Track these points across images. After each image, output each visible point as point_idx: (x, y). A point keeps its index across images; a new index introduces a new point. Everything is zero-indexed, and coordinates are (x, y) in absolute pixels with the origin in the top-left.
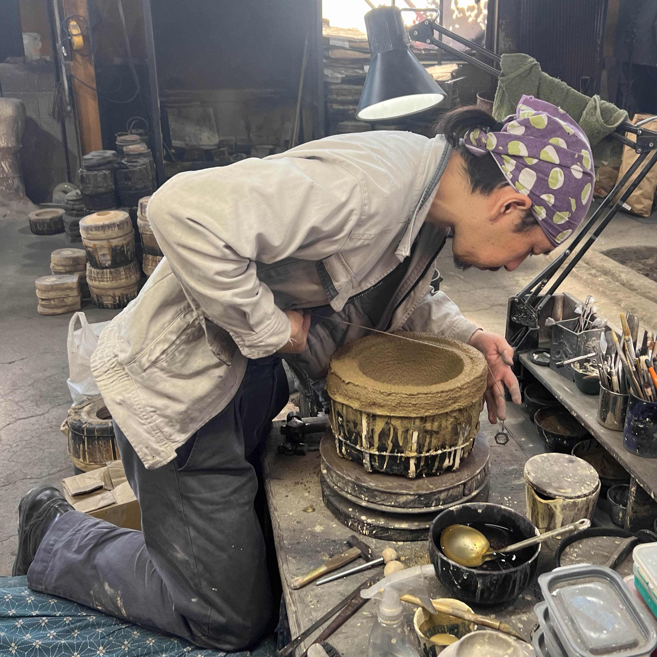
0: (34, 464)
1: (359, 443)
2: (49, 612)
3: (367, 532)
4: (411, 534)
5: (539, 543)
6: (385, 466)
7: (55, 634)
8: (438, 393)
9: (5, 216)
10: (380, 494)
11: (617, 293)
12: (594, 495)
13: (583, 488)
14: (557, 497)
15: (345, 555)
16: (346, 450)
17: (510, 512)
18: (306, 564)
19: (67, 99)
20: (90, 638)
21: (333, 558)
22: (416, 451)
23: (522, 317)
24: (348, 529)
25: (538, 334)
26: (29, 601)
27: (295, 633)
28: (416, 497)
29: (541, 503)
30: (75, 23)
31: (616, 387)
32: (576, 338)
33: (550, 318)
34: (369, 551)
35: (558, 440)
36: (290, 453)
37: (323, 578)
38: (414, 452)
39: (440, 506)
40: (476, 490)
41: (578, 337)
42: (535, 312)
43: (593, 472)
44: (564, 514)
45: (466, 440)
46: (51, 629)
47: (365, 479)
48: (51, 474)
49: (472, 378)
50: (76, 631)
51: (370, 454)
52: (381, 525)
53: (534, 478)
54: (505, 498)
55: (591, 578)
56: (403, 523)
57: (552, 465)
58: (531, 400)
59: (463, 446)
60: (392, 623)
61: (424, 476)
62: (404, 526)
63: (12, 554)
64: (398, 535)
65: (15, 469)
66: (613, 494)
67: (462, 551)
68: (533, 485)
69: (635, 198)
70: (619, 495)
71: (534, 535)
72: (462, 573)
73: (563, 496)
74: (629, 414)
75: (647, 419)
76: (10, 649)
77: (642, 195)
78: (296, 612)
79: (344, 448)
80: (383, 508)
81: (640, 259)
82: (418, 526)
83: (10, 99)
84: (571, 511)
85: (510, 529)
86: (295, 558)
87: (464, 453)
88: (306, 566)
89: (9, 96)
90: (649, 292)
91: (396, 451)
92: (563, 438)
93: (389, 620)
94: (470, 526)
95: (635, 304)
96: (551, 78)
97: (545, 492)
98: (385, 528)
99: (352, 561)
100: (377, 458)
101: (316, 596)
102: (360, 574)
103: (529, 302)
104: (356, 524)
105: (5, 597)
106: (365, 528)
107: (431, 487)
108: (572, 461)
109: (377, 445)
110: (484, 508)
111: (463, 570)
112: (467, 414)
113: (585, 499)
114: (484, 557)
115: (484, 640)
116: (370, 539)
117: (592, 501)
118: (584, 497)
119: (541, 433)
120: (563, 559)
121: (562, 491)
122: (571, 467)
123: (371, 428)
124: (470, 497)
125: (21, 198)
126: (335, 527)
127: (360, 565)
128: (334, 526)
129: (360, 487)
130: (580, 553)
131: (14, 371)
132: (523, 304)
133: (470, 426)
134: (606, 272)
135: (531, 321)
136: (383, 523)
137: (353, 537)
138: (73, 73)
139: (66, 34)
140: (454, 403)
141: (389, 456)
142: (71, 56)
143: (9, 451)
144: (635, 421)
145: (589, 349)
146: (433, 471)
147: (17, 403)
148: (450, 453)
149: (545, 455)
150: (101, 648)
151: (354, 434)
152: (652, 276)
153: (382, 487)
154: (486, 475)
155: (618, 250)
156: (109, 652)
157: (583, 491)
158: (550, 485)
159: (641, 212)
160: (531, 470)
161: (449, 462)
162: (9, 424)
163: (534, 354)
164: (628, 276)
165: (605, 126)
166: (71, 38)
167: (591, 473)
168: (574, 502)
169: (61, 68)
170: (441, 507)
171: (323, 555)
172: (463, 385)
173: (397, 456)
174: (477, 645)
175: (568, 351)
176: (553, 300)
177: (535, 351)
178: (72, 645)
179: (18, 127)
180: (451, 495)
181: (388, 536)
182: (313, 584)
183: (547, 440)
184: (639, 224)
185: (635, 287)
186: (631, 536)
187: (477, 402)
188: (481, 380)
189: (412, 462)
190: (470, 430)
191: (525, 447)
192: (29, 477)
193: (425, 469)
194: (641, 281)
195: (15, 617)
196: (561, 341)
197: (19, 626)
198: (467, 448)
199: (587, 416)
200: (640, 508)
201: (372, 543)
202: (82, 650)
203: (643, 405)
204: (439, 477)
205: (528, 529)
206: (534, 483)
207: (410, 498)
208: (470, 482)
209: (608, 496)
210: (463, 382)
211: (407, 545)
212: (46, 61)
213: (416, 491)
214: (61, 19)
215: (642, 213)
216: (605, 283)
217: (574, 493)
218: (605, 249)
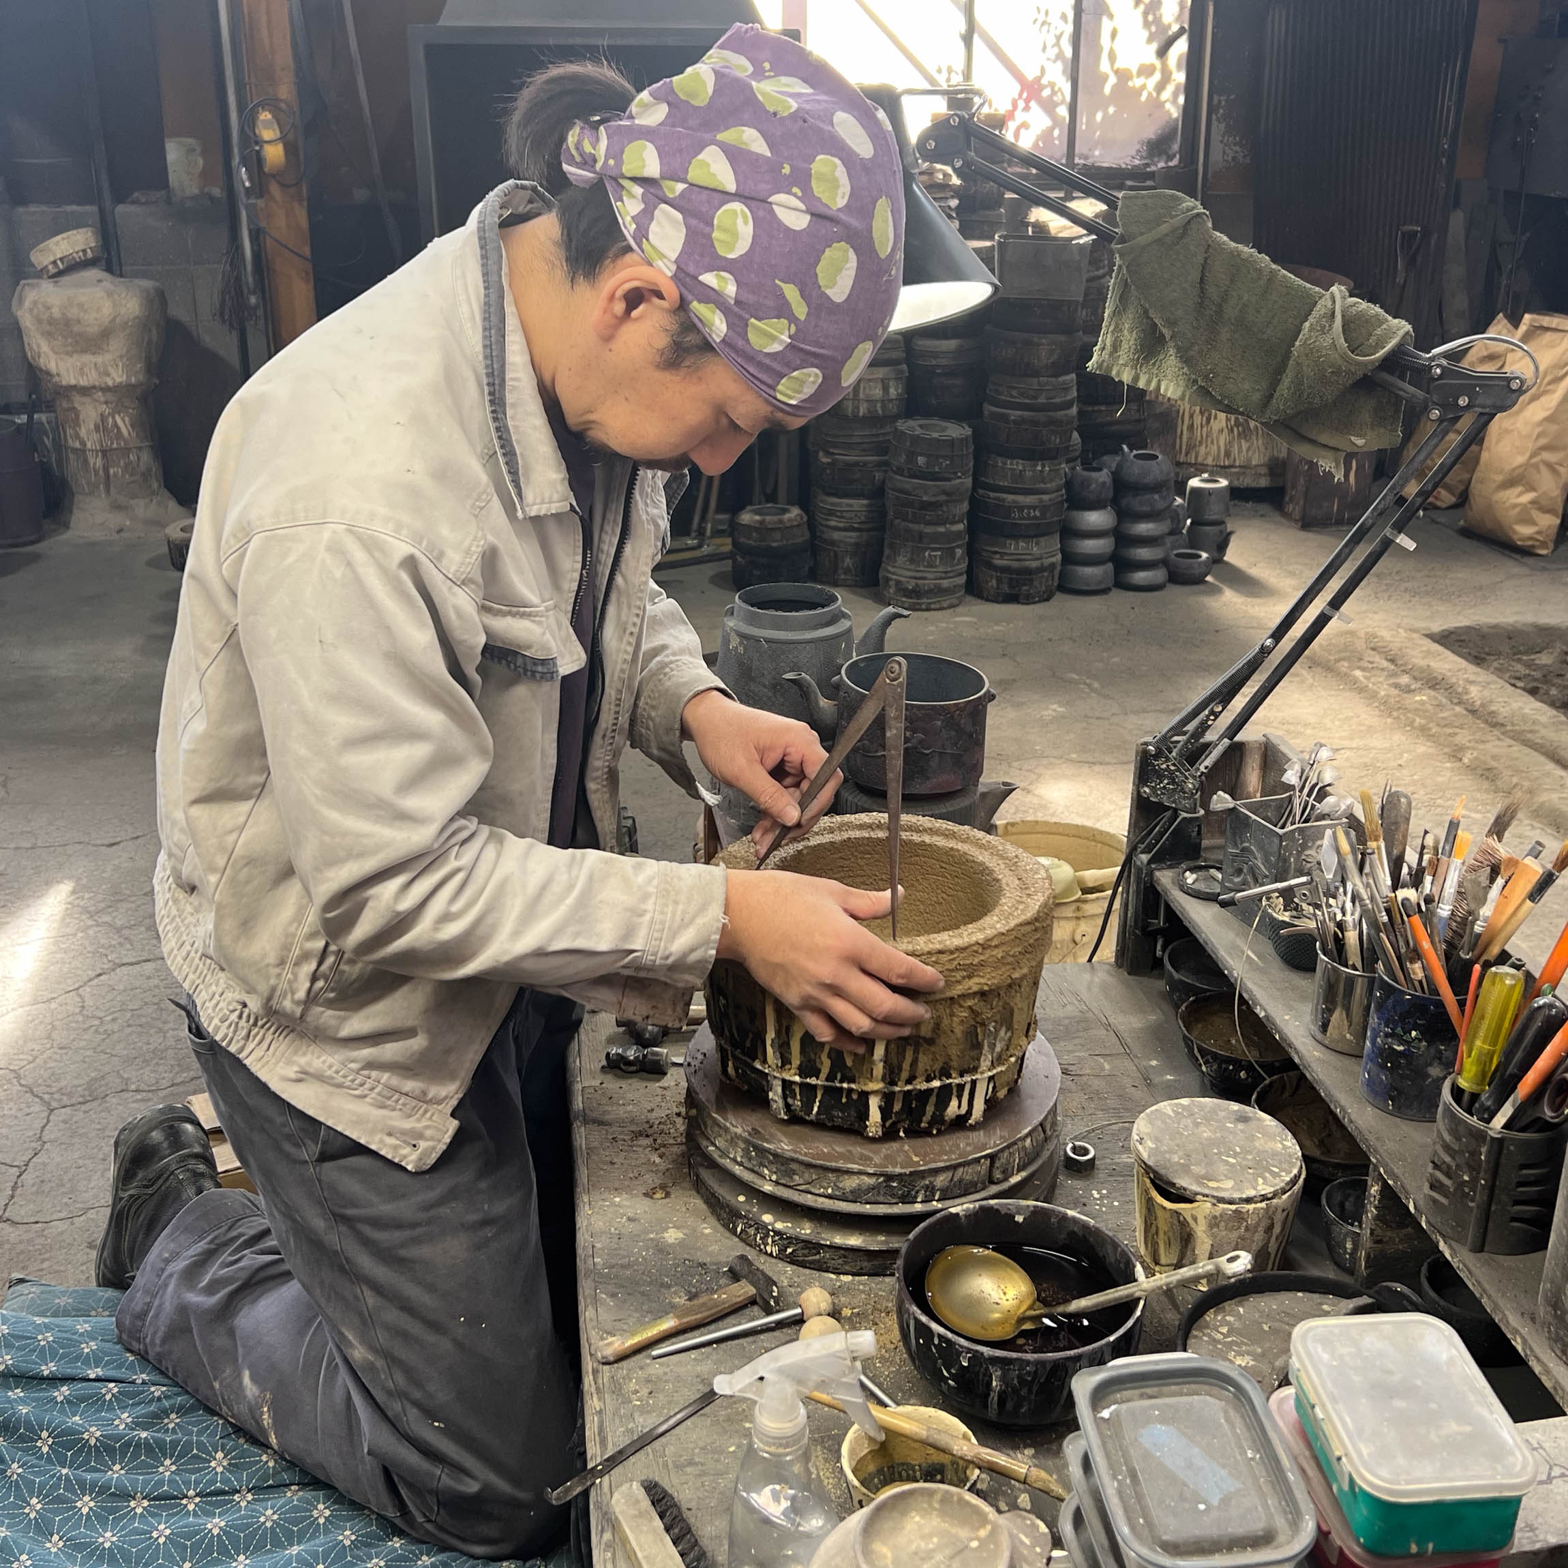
0: (145, 1061)
1: (760, 1055)
2: (121, 1374)
3: (775, 1250)
4: (869, 1261)
5: (1139, 1299)
6: (816, 1109)
7: (130, 1420)
8: (929, 953)
9: (120, 531)
10: (802, 1168)
11: (1457, 730)
12: (1285, 1197)
13: (1260, 1180)
14: (1199, 1197)
15: (719, 1297)
16: (736, 1070)
17: (1085, 1226)
18: (636, 1310)
19: (250, 280)
20: (200, 1433)
21: (695, 1302)
22: (883, 1079)
23: (1164, 788)
24: (737, 1240)
25: (1199, 826)
26: (86, 1350)
27: (595, 1454)
28: (882, 1179)
29: (1165, 1208)
30: (269, 116)
31: (1354, 957)
32: (1276, 841)
33: (1220, 793)
34: (772, 1291)
35: (1227, 1069)
36: (633, 1068)
37: (668, 1343)
38: (877, 1081)
39: (934, 1203)
40: (1019, 1171)
41: (1281, 837)
42: (1194, 777)
43: (1289, 1145)
44: (1214, 1236)
45: (998, 1060)
46: (123, 1408)
47: (772, 1135)
48: (178, 1084)
49: (1013, 923)
50: (173, 1416)
51: (784, 1081)
52: (804, 1237)
53: (1152, 1152)
54: (1094, 1192)
55: (1193, 1386)
56: (852, 1235)
57: (1197, 1125)
58: (1176, 976)
59: (990, 1074)
60: (781, 1450)
61: (902, 1134)
62: (854, 1241)
63: (91, 1246)
64: (840, 1261)
65: (107, 1069)
66: (1338, 1197)
67: (976, 1304)
68: (1147, 1169)
69: (1518, 510)
70: (1351, 1199)
71: (1133, 1279)
72: (959, 1354)
73: (1213, 1197)
74: (1374, 1020)
75: (1414, 1033)
76: (39, 1444)
77: (1533, 502)
78: (600, 1412)
79: (730, 1063)
80: (809, 1200)
81: (1520, 653)
82: (886, 1242)
83: (136, 281)
84: (1231, 1230)
85: (1080, 1260)
86: (614, 1295)
87: (994, 1088)
88: (637, 1315)
89: (135, 275)
90: (1531, 732)
91: (839, 1076)
92: (1239, 1064)
93: (774, 1444)
94: (993, 1249)
95: (1494, 757)
96: (1233, 245)
97: (1173, 1185)
98: (811, 1243)
99: (737, 1310)
100: (797, 1090)
101: (648, 1381)
102: (750, 1339)
103: (1180, 754)
104: (752, 1231)
105: (40, 1337)
106: (770, 1240)
107: (916, 1159)
108: (1244, 1119)
109: (798, 1063)
110: (1028, 1214)
111: (962, 1347)
112: (1001, 1004)
113: (1263, 1205)
114: (1022, 1320)
115: (930, 1505)
116: (781, 1264)
117: (1280, 1211)
118: (1262, 1201)
119: (1191, 1050)
120: (1196, 1337)
121: (1211, 1184)
122: (1242, 1131)
123: (785, 1024)
124: (1005, 1186)
125: (153, 493)
126: (707, 1235)
127: (752, 1320)
128: (707, 1231)
129: (761, 1151)
130: (1237, 1325)
131: (116, 862)
132: (1168, 759)
133: (1007, 1030)
134: (1434, 682)
135: (1184, 798)
136: (808, 1231)
137: (743, 1258)
138: (263, 224)
139: (251, 140)
140: (970, 977)
141: (825, 1087)
142: (260, 188)
143: (96, 1031)
144: (1387, 1035)
145: (1309, 865)
146: (923, 1125)
147: (118, 931)
148: (961, 1087)
149: (1185, 1101)
150: (220, 1455)
151: (751, 1036)
152: (1547, 693)
153: (806, 1154)
154: (1046, 1139)
155: (1468, 629)
156: (235, 1465)
157: (1259, 1188)
158: (1186, 1169)
159: (1530, 543)
160: (1148, 1134)
161: (959, 1107)
162: (100, 975)
163: (1188, 873)
164: (1486, 693)
165: (1352, 359)
166: (261, 147)
167: (1285, 1147)
168: (1236, 1211)
169: (240, 213)
170: (936, 1205)
171: (675, 1293)
172: (991, 940)
173: (842, 1088)
174: (913, 1514)
175: (1259, 869)
176: (1236, 752)
177: (1192, 864)
178: (161, 1444)
179: (150, 341)
180: (960, 1181)
181: (819, 1261)
182: (644, 1354)
183: (1204, 1068)
184: (1526, 571)
185: (1500, 719)
186: (1360, 1295)
187: (1023, 977)
188: (1036, 930)
189: (874, 1103)
190: (1010, 1039)
191: (1156, 1080)
192: (133, 1087)
193: (904, 1121)
194: (1515, 705)
195: (55, 1380)
196: (1246, 844)
197: (60, 1399)
198: (1005, 1079)
199: (1287, 1017)
200: (1389, 1234)
201: (784, 1274)
202: (180, 1457)
203: (1404, 1001)
204: (936, 1140)
205: (1122, 1266)
206: (1150, 1163)
207: (867, 1181)
208: (1006, 1154)
209: (1324, 1201)
210: (990, 933)
211: (860, 1283)
212: (211, 198)
213: (881, 1166)
214: (241, 110)
215: (1533, 546)
216: (1430, 707)
217: (1241, 1190)
218: (1437, 627)
